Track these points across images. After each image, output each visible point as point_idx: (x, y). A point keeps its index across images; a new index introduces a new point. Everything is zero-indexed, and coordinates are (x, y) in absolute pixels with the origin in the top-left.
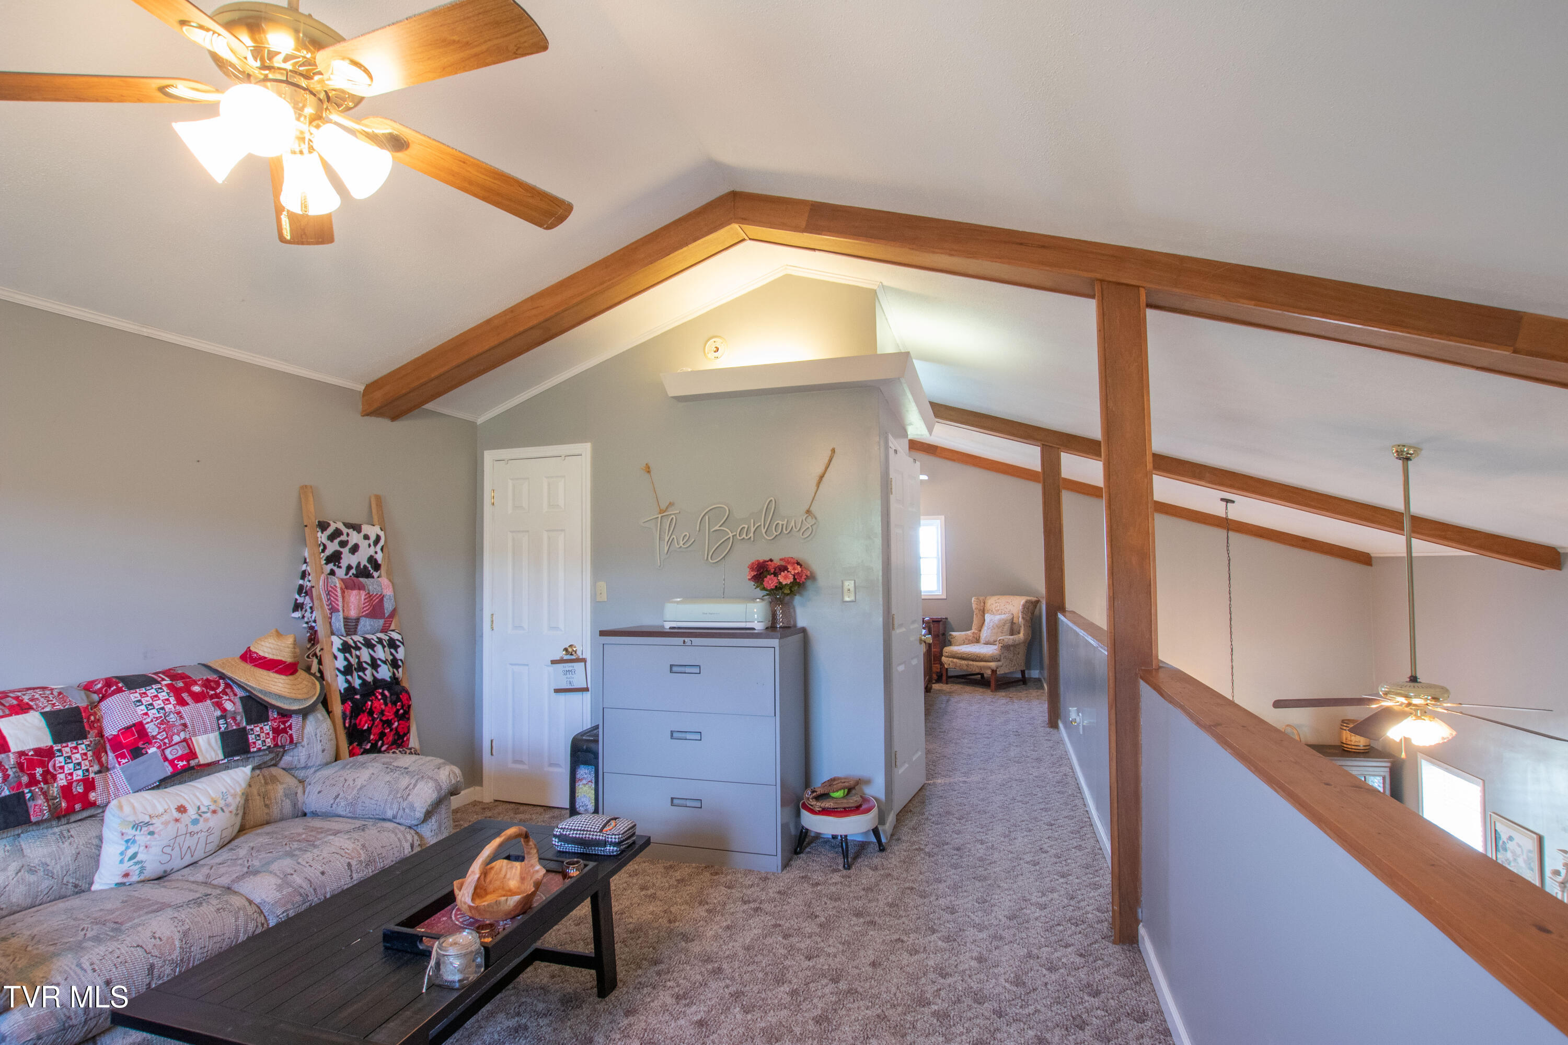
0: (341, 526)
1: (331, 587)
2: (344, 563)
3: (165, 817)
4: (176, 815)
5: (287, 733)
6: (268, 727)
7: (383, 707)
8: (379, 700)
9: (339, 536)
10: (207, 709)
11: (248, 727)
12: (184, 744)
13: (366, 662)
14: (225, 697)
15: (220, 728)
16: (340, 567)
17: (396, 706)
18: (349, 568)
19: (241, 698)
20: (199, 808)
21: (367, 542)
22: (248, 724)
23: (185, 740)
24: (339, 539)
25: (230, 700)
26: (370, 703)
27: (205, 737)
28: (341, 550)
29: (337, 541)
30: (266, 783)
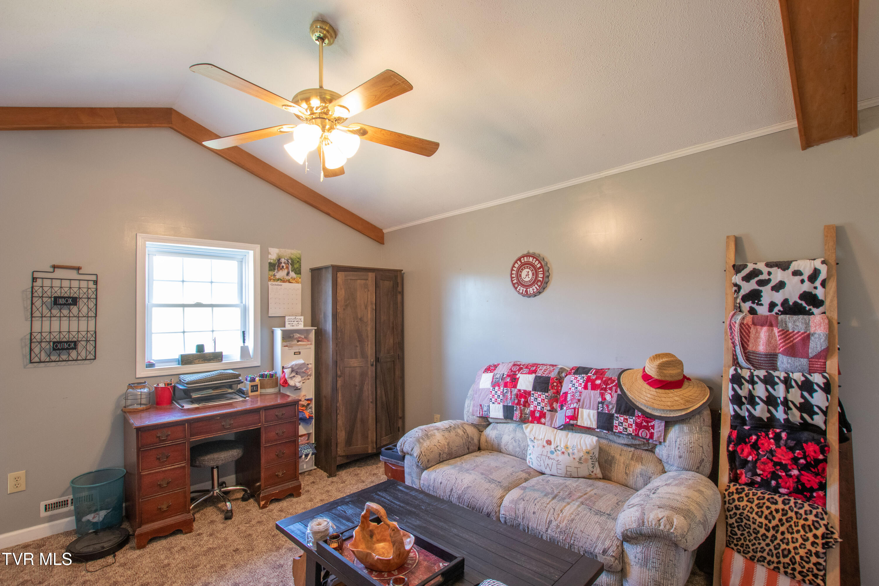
0: (761, 266)
1: (732, 323)
2: (766, 300)
3: (540, 442)
4: (545, 444)
5: (649, 430)
6: (632, 420)
7: (773, 447)
8: (770, 439)
9: (757, 276)
10: (594, 395)
11: (616, 415)
12: (573, 410)
13: (759, 397)
14: (609, 392)
15: (598, 409)
16: (762, 305)
17: (794, 453)
18: (772, 305)
19: (618, 395)
20: (557, 447)
21: (798, 278)
22: (616, 413)
23: (575, 409)
24: (756, 279)
25: (610, 394)
26: (754, 437)
27: (588, 411)
28: (760, 288)
29: (753, 281)
30: (632, 459)
